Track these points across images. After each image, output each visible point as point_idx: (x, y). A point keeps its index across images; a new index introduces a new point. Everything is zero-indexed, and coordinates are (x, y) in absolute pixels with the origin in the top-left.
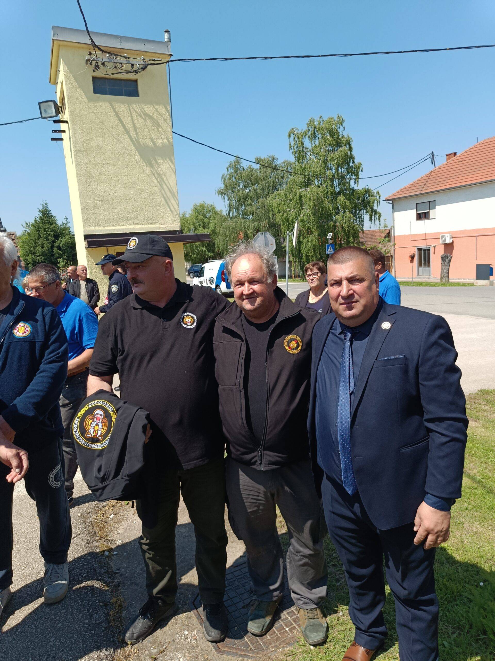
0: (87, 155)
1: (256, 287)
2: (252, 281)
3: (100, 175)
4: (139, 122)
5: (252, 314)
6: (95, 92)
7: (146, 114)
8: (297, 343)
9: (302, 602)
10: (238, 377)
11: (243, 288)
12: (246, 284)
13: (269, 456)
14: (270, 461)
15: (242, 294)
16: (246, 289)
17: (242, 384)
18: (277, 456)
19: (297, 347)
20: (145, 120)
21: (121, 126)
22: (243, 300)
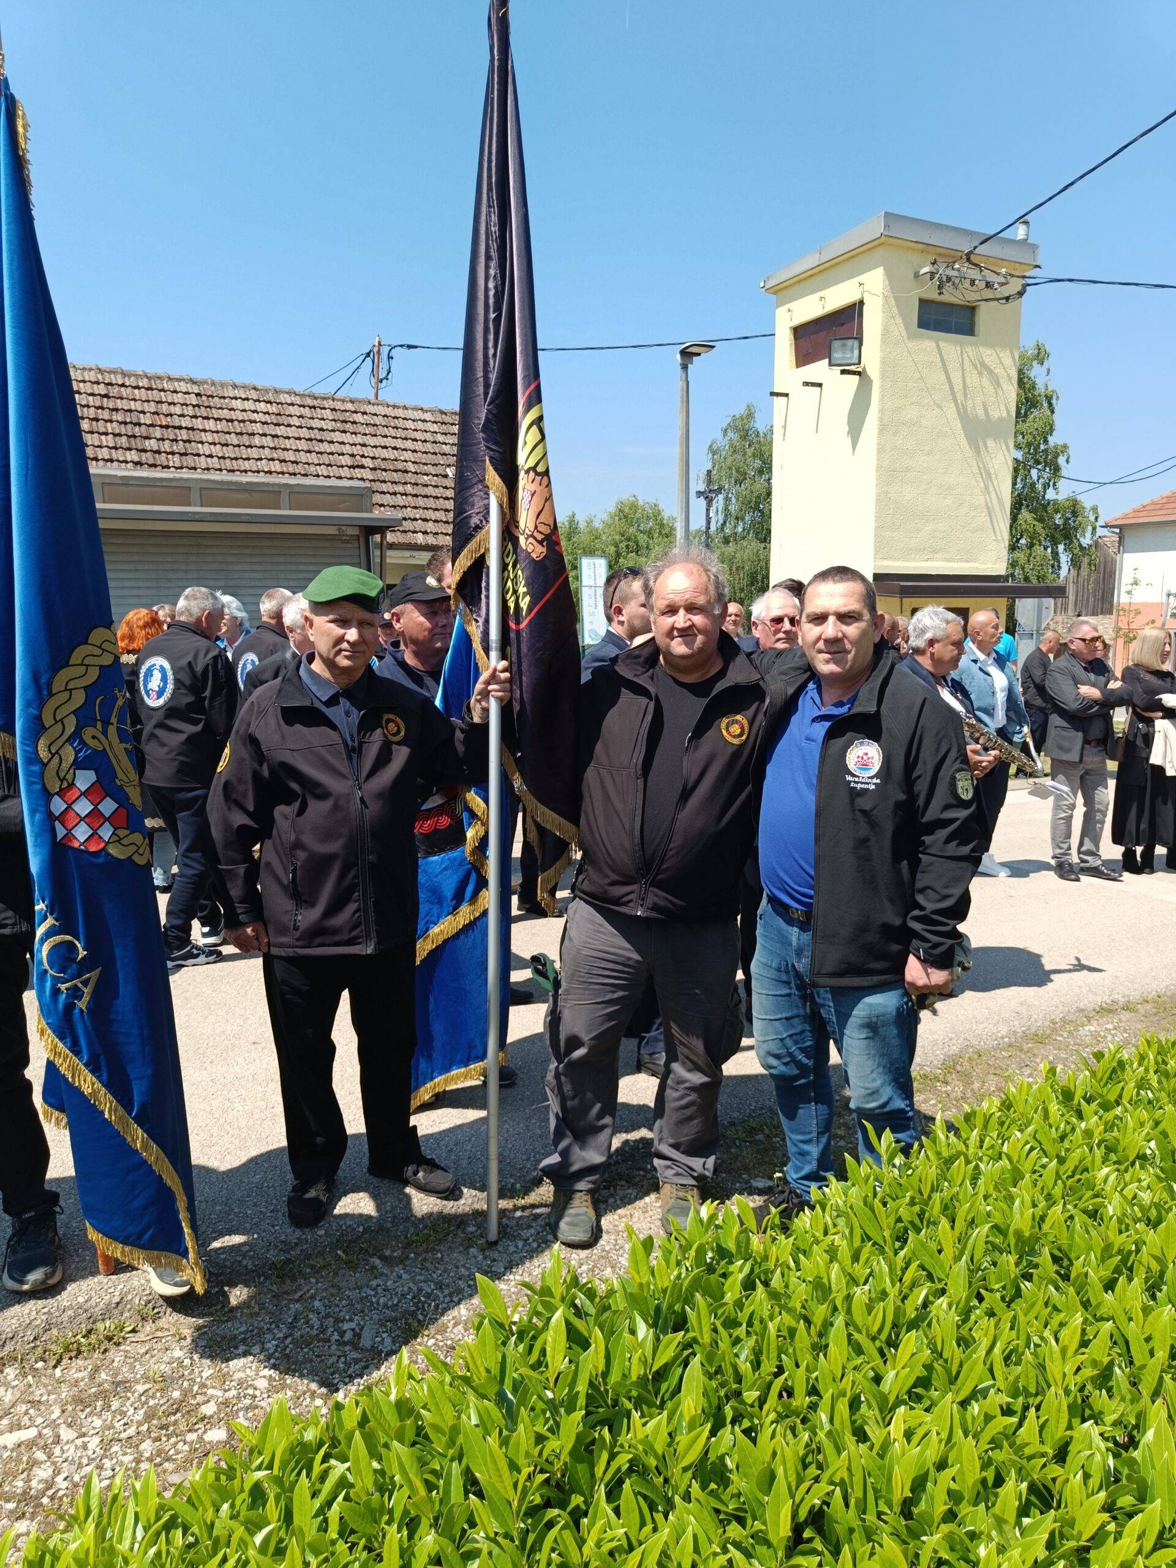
0: (895, 434)
1: (698, 619)
2: (691, 608)
3: (908, 470)
4: (973, 379)
5: (682, 662)
6: (919, 326)
7: (983, 365)
8: (742, 728)
9: (672, 1172)
10: (635, 756)
11: (674, 618)
12: (682, 612)
13: (656, 896)
14: (655, 904)
15: (673, 628)
16: (681, 619)
17: (640, 766)
18: (669, 900)
19: (741, 735)
20: (980, 374)
21: (947, 387)
22: (673, 639)
